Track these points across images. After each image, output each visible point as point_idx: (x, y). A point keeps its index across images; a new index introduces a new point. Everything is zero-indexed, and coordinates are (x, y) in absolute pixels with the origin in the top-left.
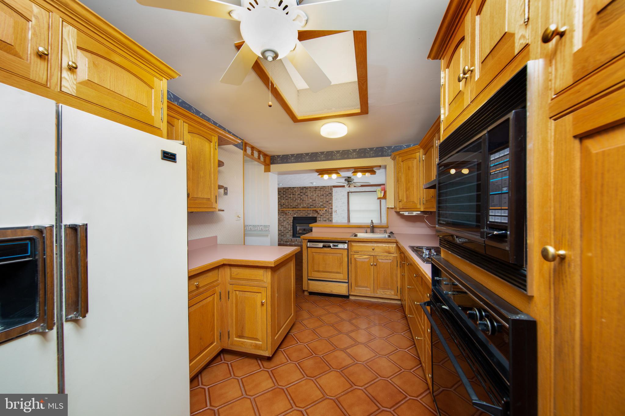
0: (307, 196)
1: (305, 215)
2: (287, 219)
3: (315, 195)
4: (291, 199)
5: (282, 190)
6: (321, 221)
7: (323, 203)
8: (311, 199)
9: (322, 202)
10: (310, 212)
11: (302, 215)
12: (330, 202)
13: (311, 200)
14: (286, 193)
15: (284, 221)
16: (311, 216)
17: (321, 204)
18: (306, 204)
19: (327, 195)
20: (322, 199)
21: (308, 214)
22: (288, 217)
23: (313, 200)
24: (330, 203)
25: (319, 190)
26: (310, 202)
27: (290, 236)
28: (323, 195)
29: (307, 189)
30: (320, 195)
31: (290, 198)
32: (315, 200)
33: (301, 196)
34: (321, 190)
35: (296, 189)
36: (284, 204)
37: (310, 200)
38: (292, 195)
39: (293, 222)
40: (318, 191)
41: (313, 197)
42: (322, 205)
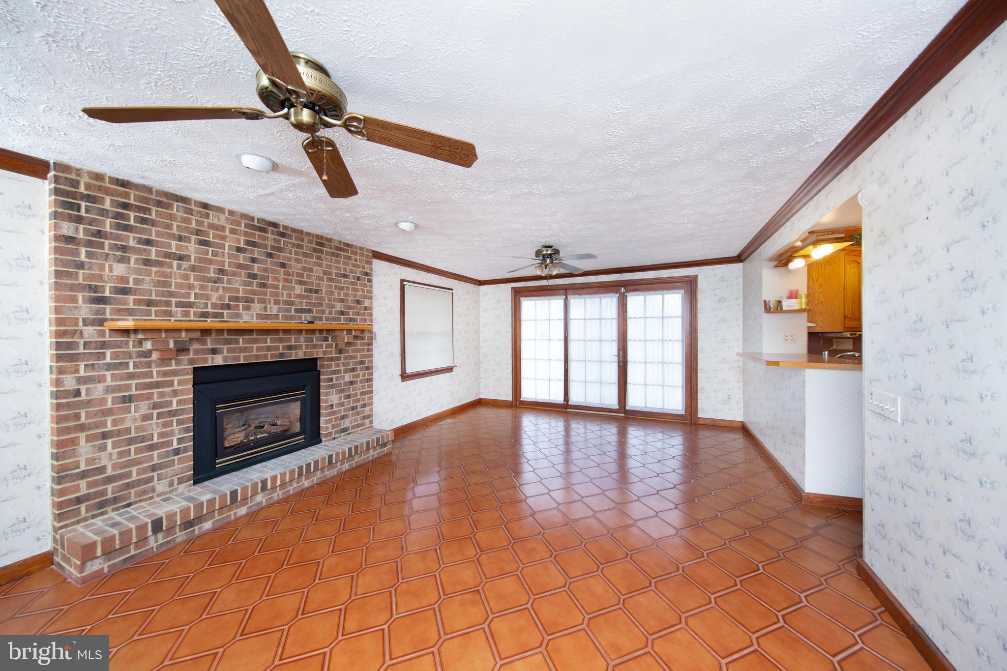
0: (283, 265)
1: (275, 356)
3: (318, 271)
4: (185, 264)
7: (346, 307)
8: (301, 283)
9: (342, 301)
10: (297, 340)
11: (257, 356)
12: (367, 303)
13: (299, 289)
16: (301, 356)
17: (339, 306)
18: (277, 302)
19: (359, 278)
20: (342, 288)
21: (290, 348)
23: (310, 291)
24: (366, 308)
25: (333, 254)
26: (299, 296)
27: (181, 482)
28: (345, 276)
29: (282, 235)
30: (334, 271)
32: (317, 291)
33: (253, 260)
34: (338, 256)
35: (223, 217)
37: (298, 287)
40: (329, 257)
41: (309, 277)
42: (342, 313)
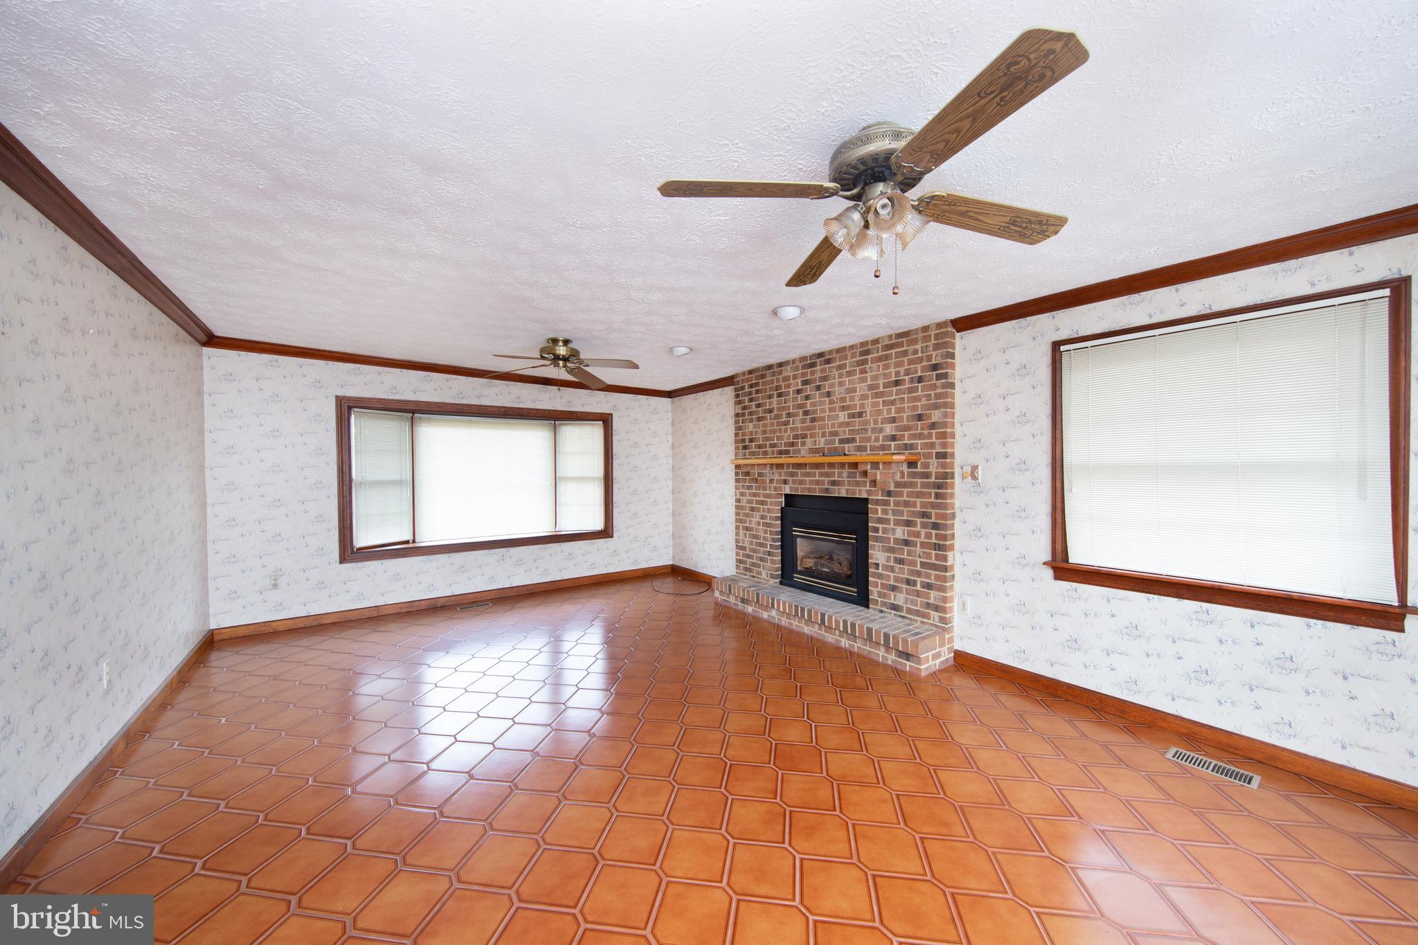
0: (829, 394)
1: (821, 490)
2: (762, 503)
3: (861, 388)
4: (773, 415)
5: (748, 380)
6: (887, 521)
7: (899, 429)
8: (843, 408)
9: (893, 420)
10: (840, 475)
11: (809, 489)
12: (936, 416)
13: (843, 417)
14: (757, 392)
15: (753, 509)
16: (843, 494)
17: (889, 429)
18: (824, 435)
19: (920, 379)
20: (893, 403)
21: (834, 483)
22: (765, 496)
23: (853, 416)
24: (933, 426)
25: (880, 359)
26: (842, 425)
28: (897, 383)
29: (828, 361)
30: (881, 382)
31: (770, 411)
32: (860, 415)
33: (807, 398)
34: (886, 357)
35: (789, 368)
36: (751, 440)
37: (841, 414)
38: (775, 400)
39: (782, 518)
40: (874, 365)
41: (852, 399)
42: (893, 438)
